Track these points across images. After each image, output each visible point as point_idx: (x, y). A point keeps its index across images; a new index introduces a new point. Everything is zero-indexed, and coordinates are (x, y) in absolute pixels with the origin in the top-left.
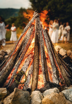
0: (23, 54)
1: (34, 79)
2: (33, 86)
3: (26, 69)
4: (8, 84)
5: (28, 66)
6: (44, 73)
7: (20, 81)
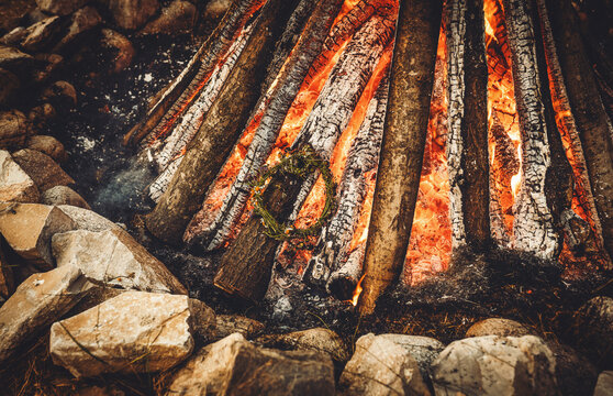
0: (314, 27)
1: (385, 224)
2: (371, 263)
3: (332, 128)
4: (219, 226)
5: (353, 107)
6: (458, 178)
7: (293, 217)
